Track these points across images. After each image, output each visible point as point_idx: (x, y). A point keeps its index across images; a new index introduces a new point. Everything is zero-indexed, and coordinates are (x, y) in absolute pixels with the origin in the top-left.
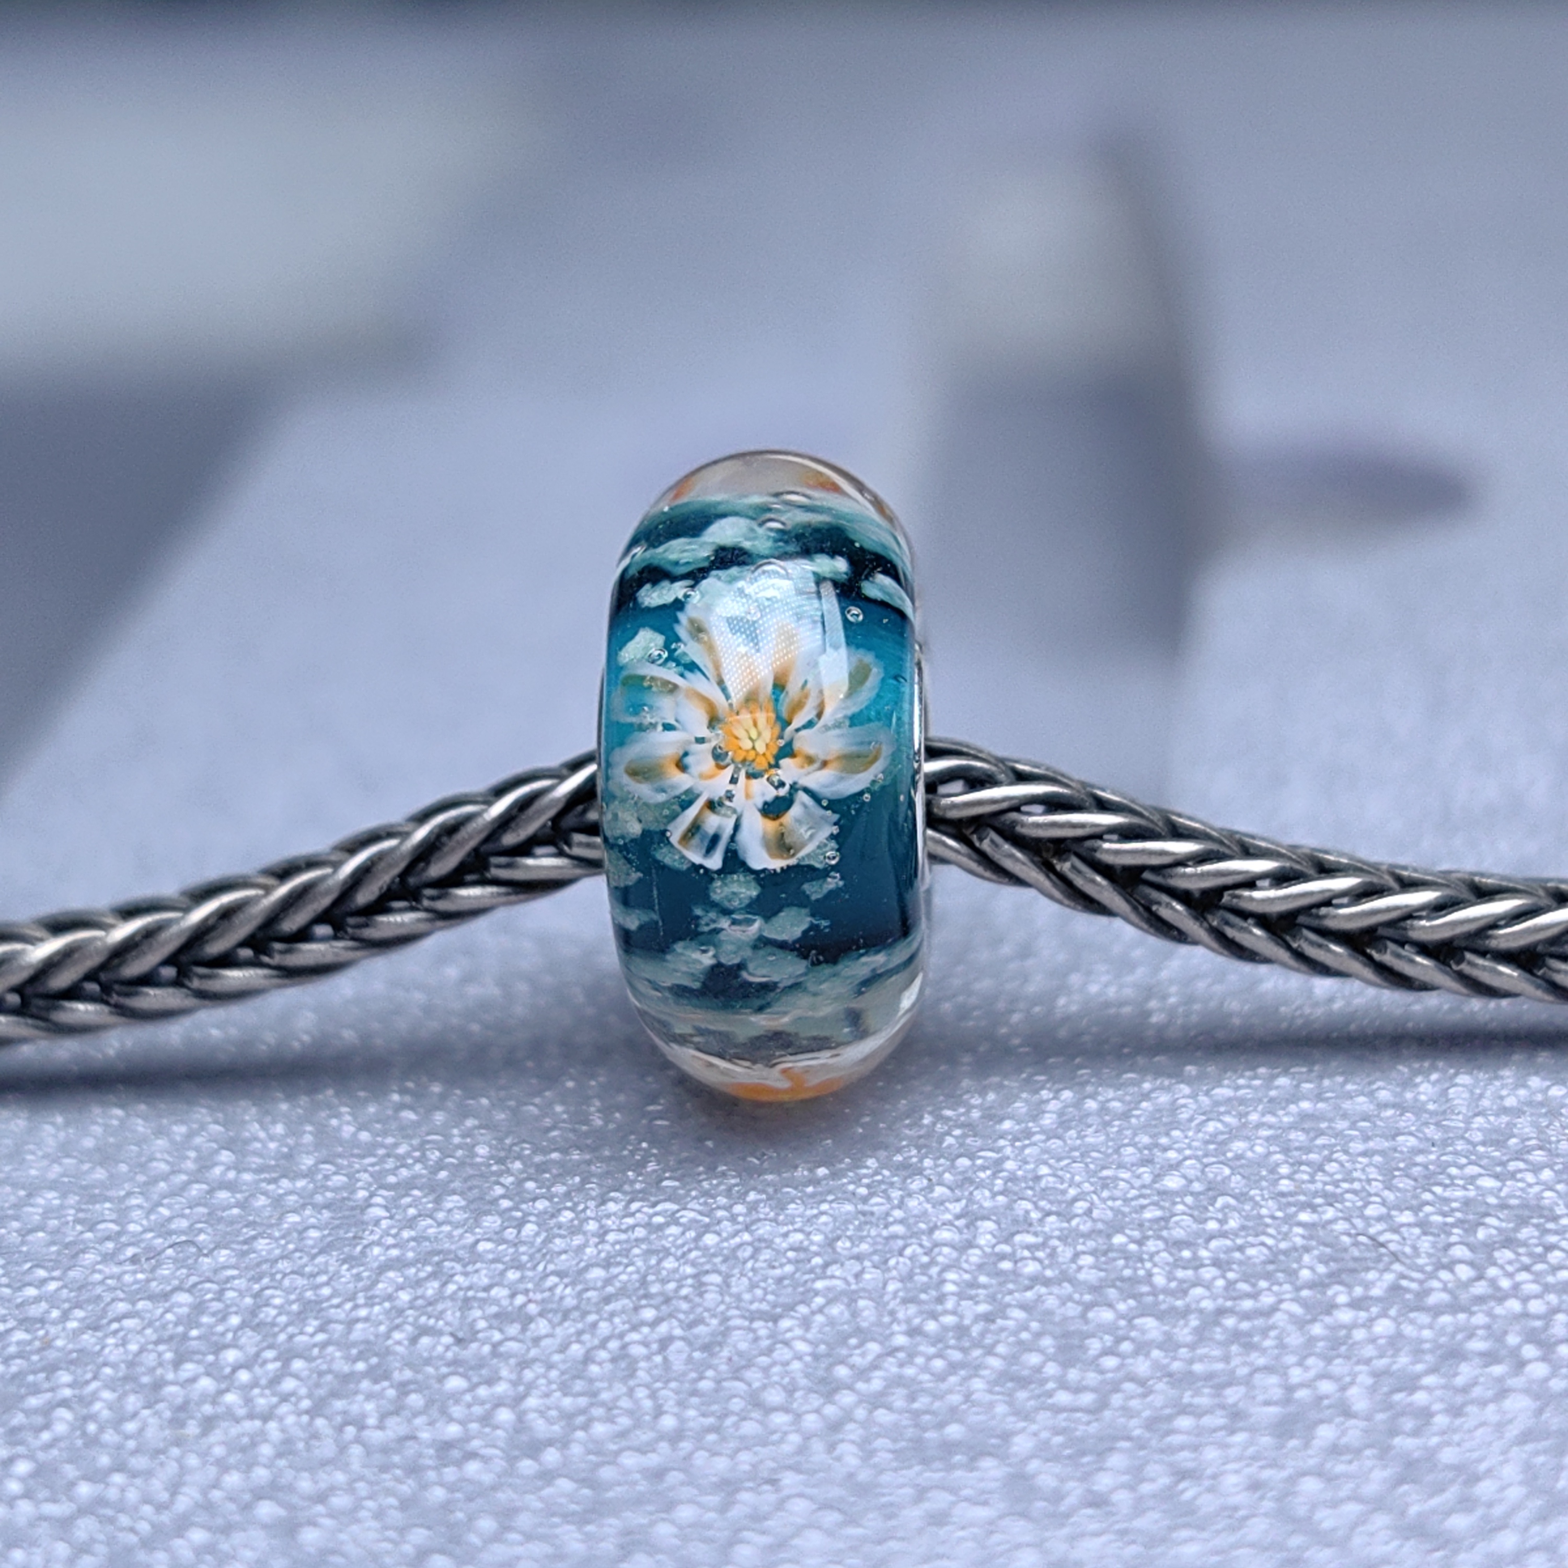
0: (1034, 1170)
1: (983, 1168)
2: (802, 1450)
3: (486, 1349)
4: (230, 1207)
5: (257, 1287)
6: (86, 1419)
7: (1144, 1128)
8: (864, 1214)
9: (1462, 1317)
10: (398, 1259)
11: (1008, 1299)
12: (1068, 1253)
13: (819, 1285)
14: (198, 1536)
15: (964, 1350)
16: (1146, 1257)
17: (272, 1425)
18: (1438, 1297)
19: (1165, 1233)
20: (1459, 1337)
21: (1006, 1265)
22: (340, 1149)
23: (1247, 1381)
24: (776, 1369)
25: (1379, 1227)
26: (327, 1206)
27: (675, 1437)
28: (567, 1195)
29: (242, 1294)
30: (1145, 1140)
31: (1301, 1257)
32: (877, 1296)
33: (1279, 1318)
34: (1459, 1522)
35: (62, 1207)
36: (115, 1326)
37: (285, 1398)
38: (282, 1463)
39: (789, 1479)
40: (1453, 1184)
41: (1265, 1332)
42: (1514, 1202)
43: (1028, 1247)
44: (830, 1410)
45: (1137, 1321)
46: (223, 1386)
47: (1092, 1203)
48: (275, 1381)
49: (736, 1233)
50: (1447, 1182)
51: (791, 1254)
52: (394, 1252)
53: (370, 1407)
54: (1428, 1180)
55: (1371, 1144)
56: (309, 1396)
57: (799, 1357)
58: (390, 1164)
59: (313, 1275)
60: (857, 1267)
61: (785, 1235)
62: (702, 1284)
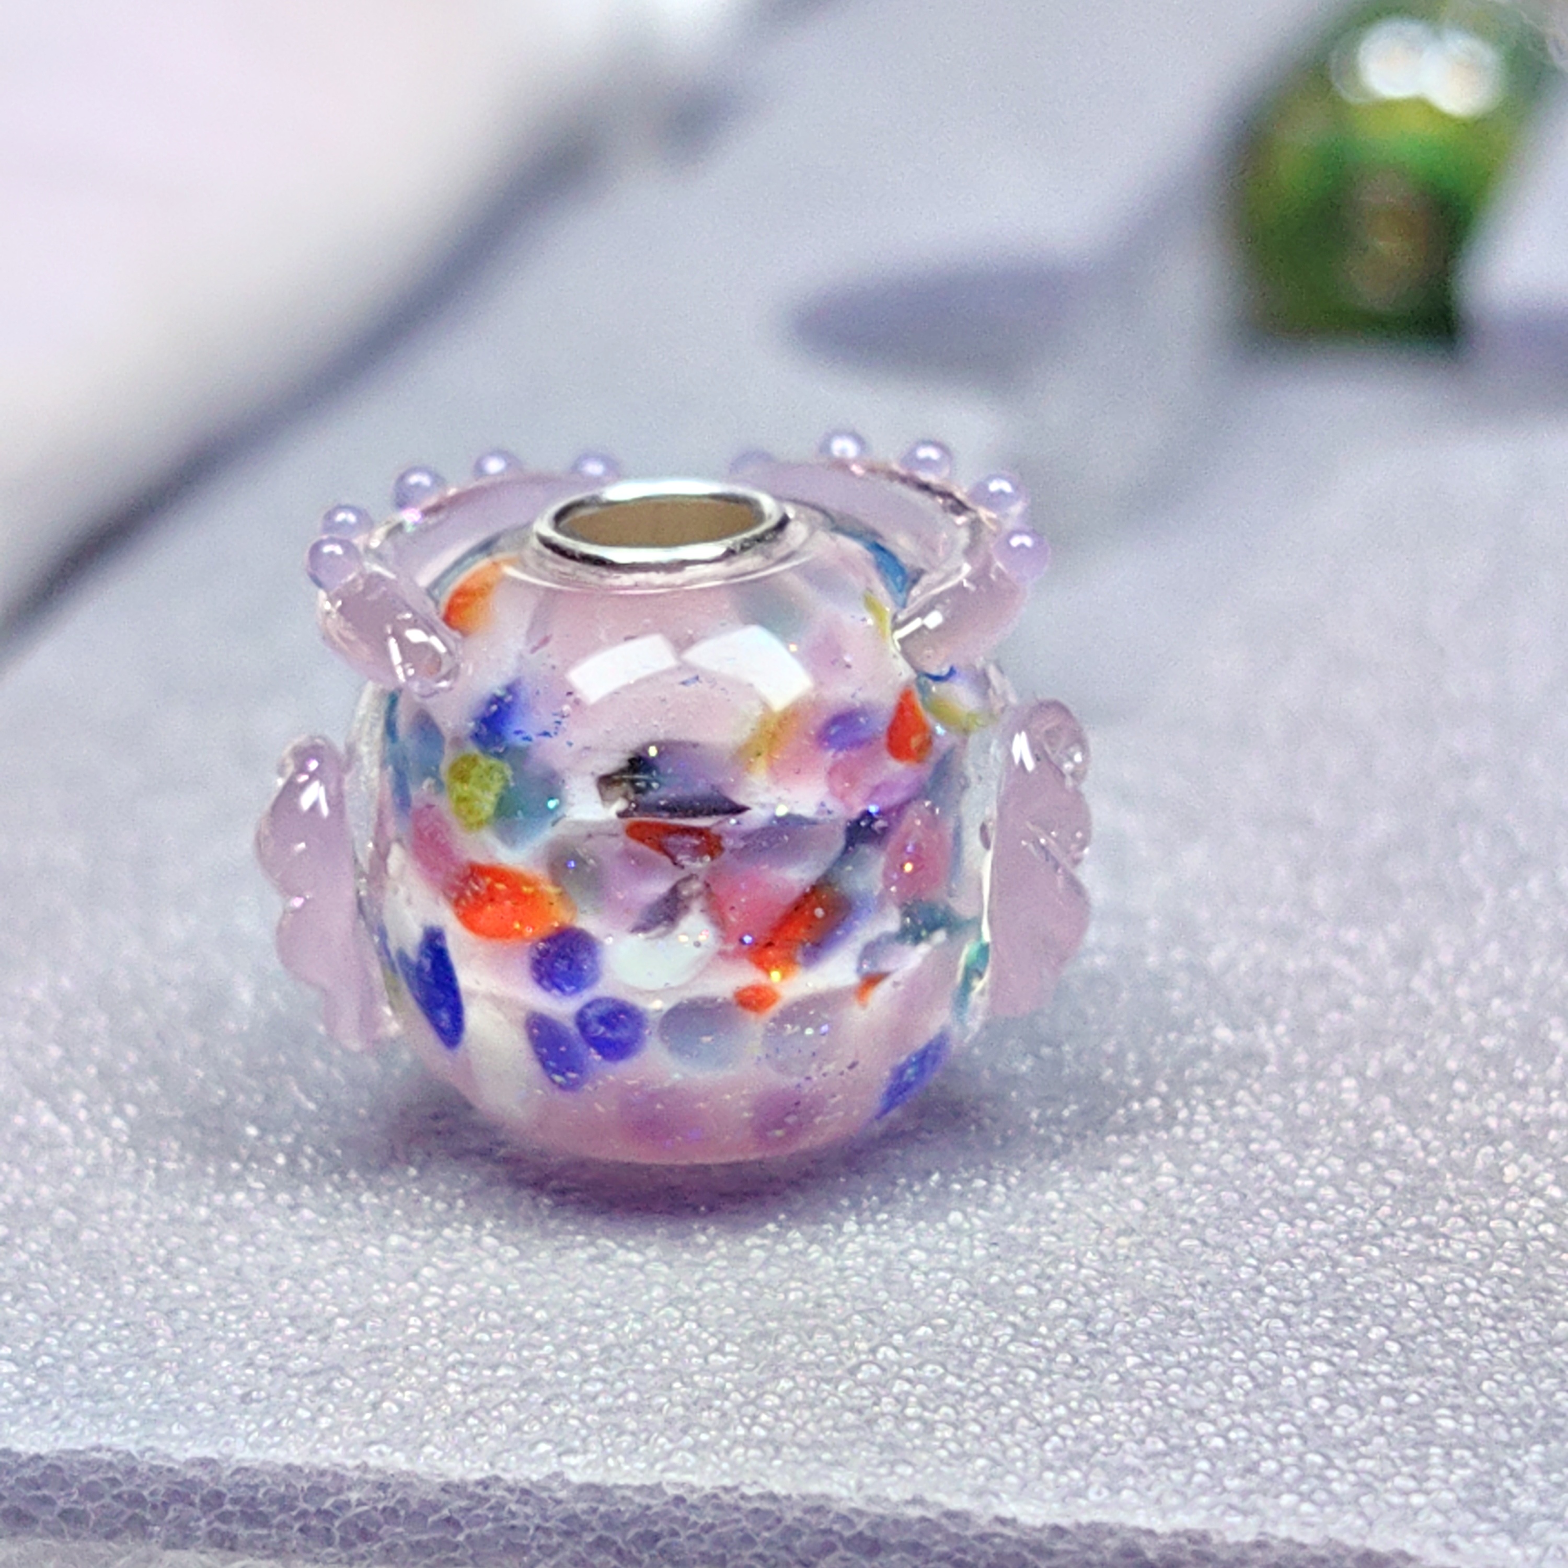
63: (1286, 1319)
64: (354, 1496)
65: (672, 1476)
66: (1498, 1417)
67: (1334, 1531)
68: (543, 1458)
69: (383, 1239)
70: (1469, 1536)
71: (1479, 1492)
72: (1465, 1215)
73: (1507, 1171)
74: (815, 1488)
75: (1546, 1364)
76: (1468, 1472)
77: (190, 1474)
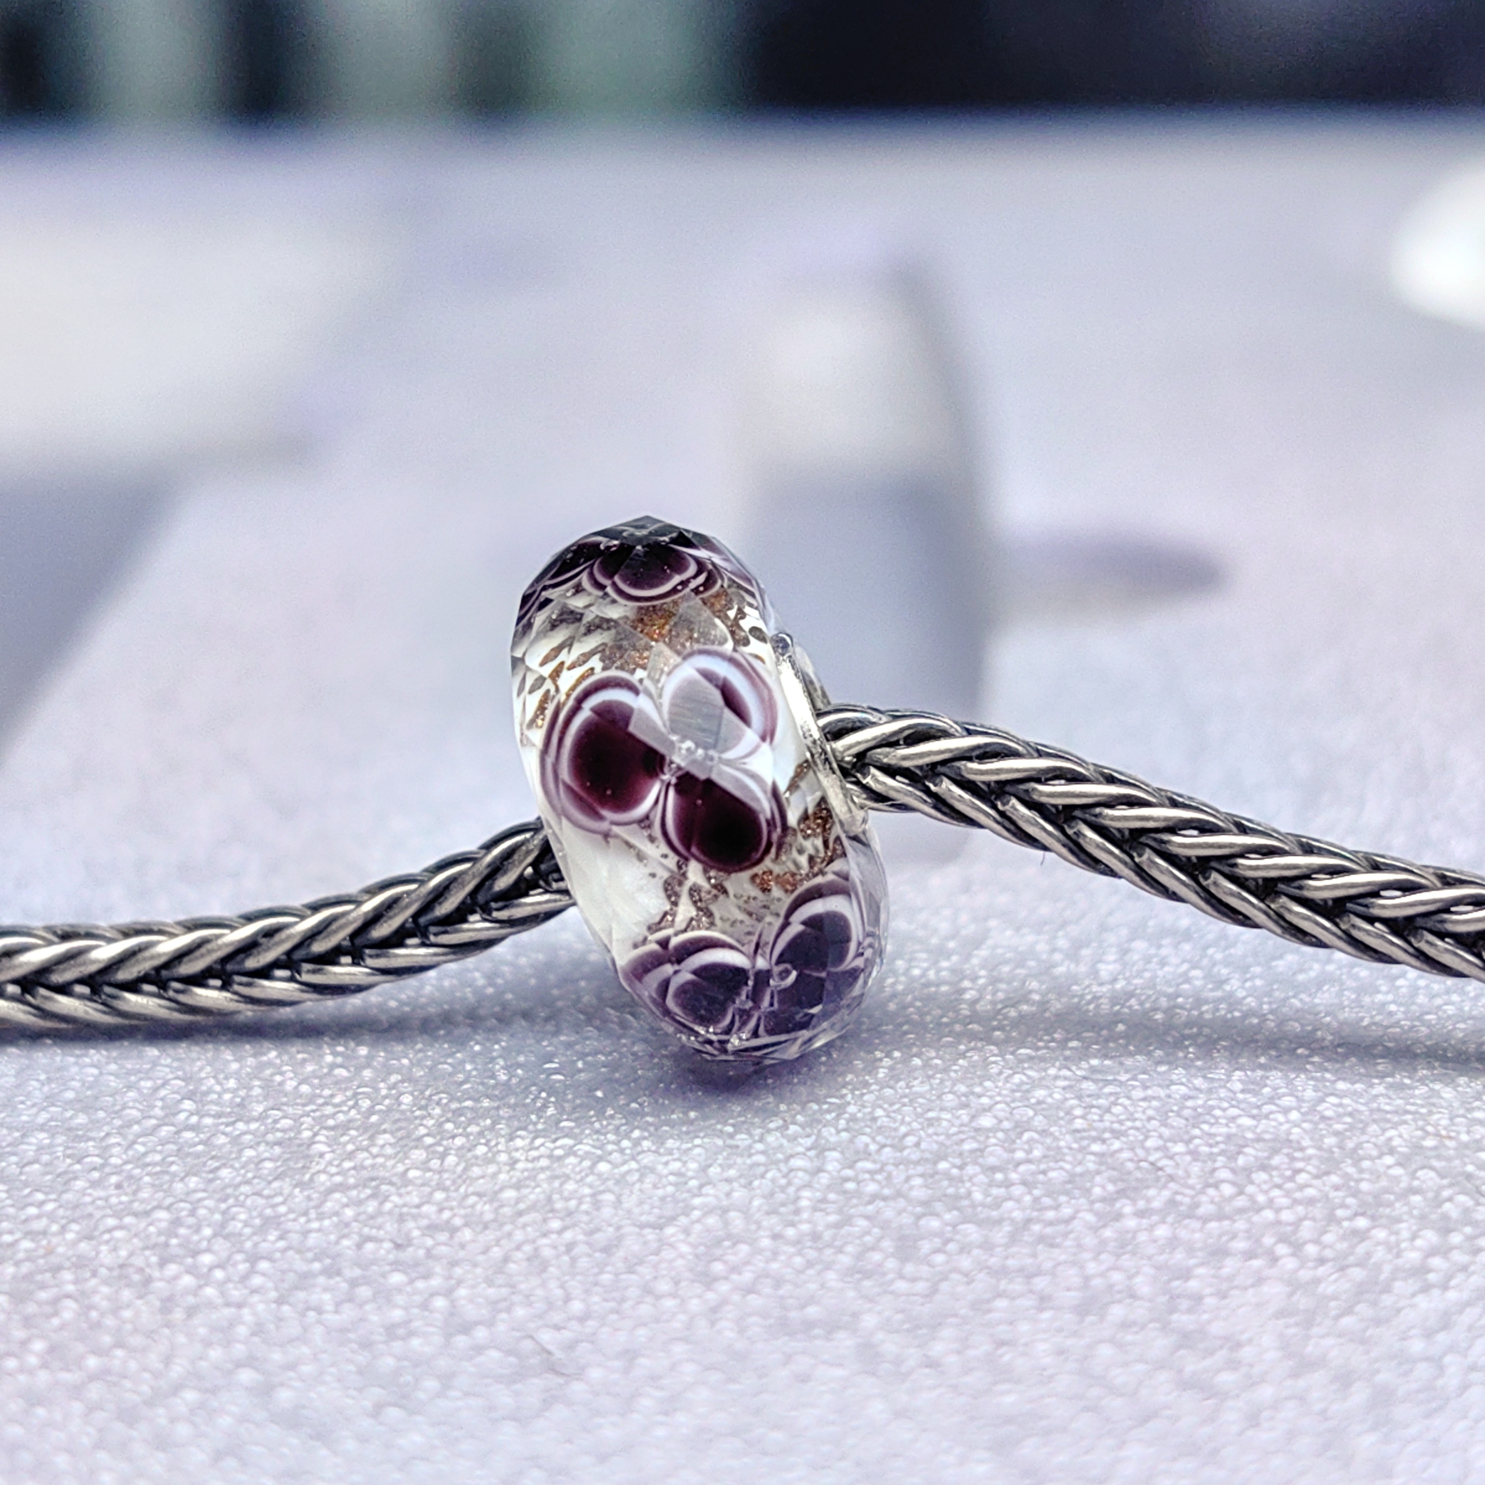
0: (871, 1113)
1: (829, 1111)
2: (689, 1326)
3: (421, 1252)
4: (195, 1145)
5: (223, 1206)
6: (91, 1307)
7: (962, 1080)
8: (731, 1147)
9: (1226, 1223)
10: (341, 1184)
11: (852, 1211)
12: (902, 1177)
13: (697, 1201)
14: (191, 1395)
15: (820, 1250)
16: (966, 1178)
17: (246, 1311)
18: (1206, 1208)
19: (980, 1160)
20: (1225, 1238)
21: (850, 1186)
22: (285, 1099)
23: (1053, 1273)
24: (663, 1265)
25: (1158, 1155)
26: (279, 1143)
27: (582, 1319)
28: (481, 1134)
29: (212, 1211)
30: (962, 1088)
31: (1093, 1178)
32: (745, 1211)
33: (1076, 1225)
34: (1227, 1378)
35: (51, 1146)
36: (106, 1237)
37: (254, 1291)
38: (256, 1339)
39: (678, 1349)
40: (1217, 1123)
41: (1065, 1235)
42: (1267, 1136)
43: (870, 1172)
44: (711, 1296)
45: (962, 1227)
46: (202, 1282)
47: (920, 1138)
48: (245, 1278)
49: (625, 1162)
50: (1213, 1121)
51: (672, 1178)
52: (338, 1179)
53: (327, 1297)
54: (1196, 1120)
55: (1149, 1092)
56: (276, 1289)
57: (682, 1256)
58: (329, 1110)
59: (269, 1197)
60: (726, 1187)
61: (666, 1163)
62: (598, 1201)
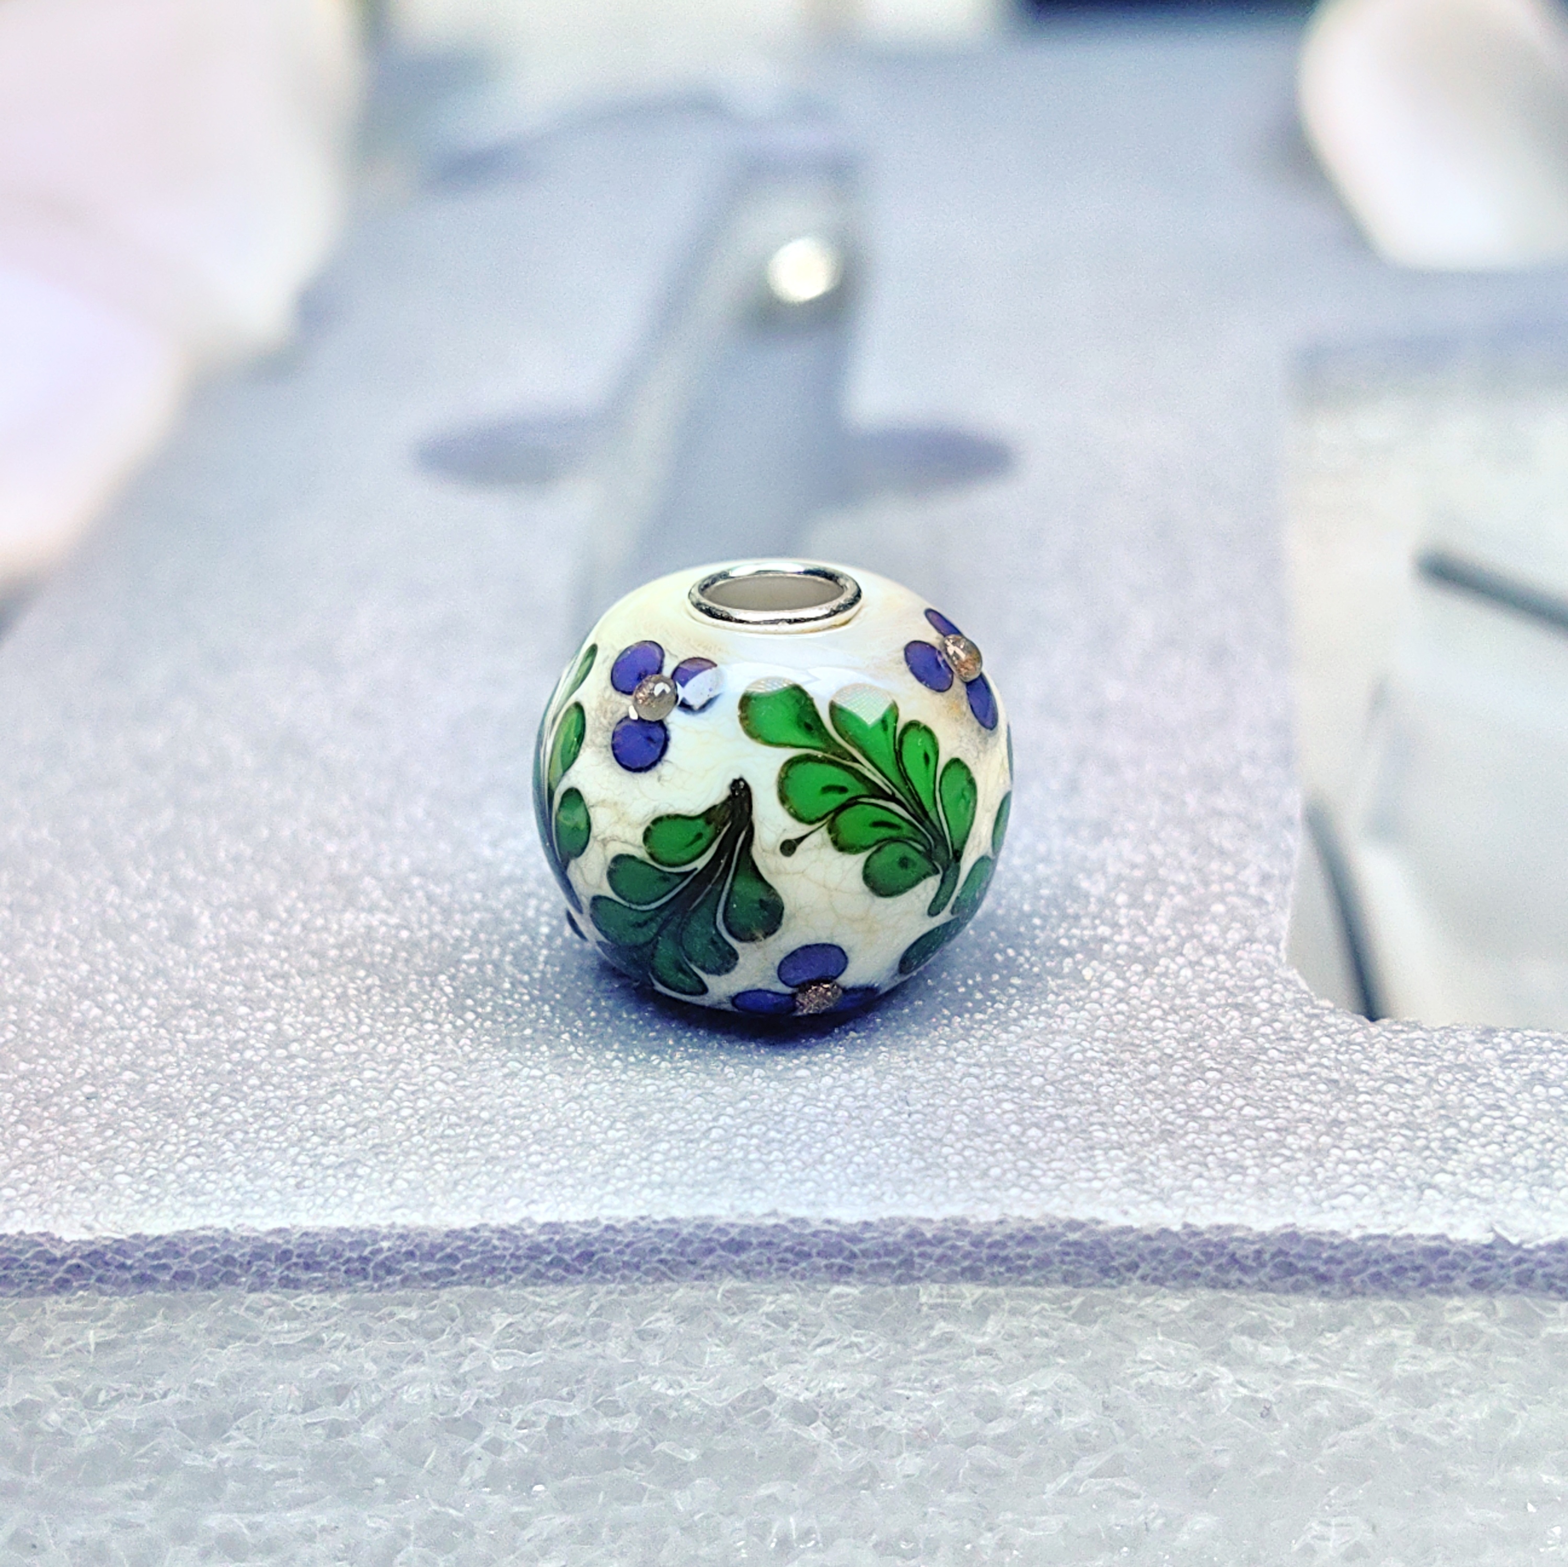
63: (977, 1077)
64: (385, 1244)
65: (606, 1212)
66: (1131, 1128)
67: (1048, 1209)
68: (515, 1208)
69: (360, 1073)
70: (1136, 1204)
71: (1132, 1176)
72: (1067, 1001)
73: (1085, 972)
74: (703, 1212)
75: (1150, 1091)
76: (1124, 1165)
77: (270, 1240)
